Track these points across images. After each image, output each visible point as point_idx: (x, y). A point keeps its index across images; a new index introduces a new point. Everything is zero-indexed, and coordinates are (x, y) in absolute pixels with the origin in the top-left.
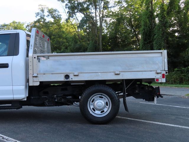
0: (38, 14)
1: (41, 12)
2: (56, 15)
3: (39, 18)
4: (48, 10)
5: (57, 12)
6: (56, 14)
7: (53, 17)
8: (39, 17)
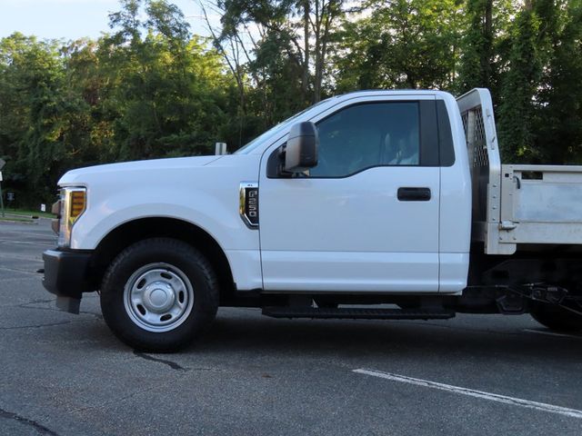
0: (116, 18)
1: (127, 12)
2: (173, 22)
3: (122, 29)
4: (149, 6)
5: (175, 15)
6: (173, 19)
7: (164, 30)
8: (118, 28)
